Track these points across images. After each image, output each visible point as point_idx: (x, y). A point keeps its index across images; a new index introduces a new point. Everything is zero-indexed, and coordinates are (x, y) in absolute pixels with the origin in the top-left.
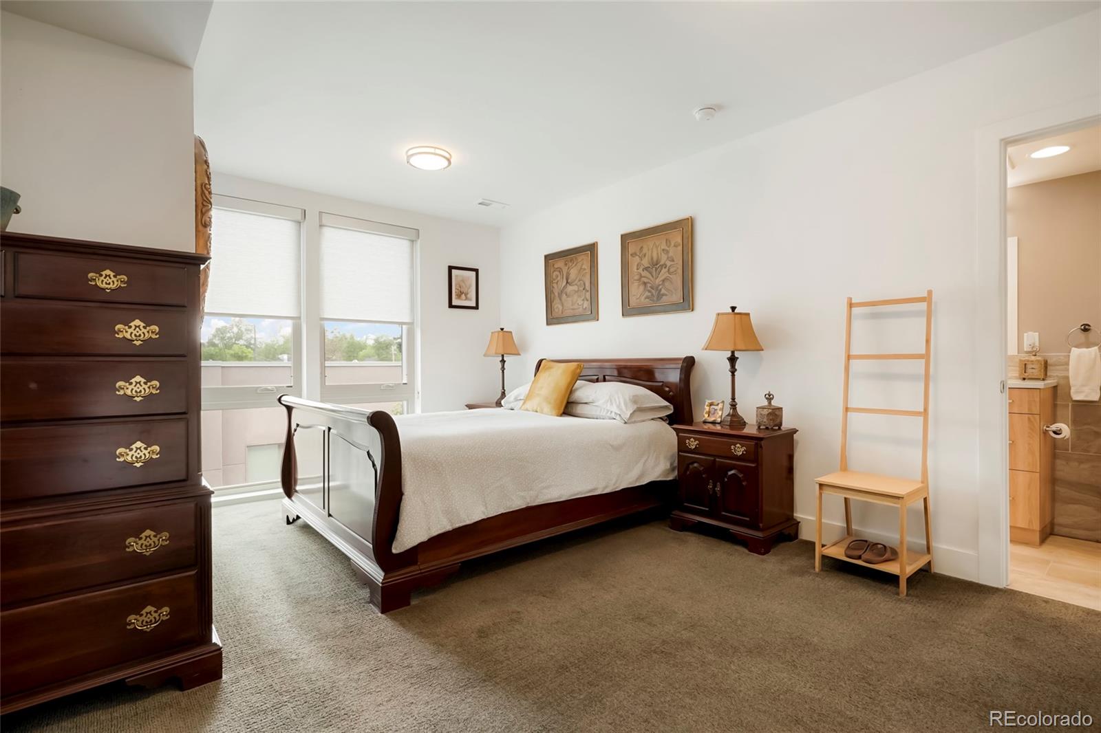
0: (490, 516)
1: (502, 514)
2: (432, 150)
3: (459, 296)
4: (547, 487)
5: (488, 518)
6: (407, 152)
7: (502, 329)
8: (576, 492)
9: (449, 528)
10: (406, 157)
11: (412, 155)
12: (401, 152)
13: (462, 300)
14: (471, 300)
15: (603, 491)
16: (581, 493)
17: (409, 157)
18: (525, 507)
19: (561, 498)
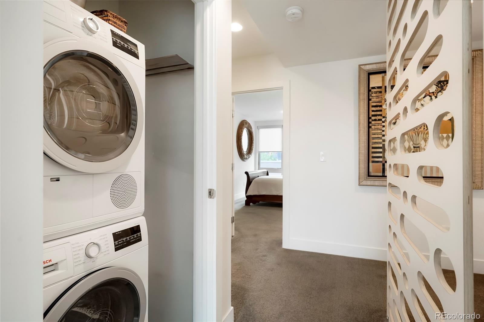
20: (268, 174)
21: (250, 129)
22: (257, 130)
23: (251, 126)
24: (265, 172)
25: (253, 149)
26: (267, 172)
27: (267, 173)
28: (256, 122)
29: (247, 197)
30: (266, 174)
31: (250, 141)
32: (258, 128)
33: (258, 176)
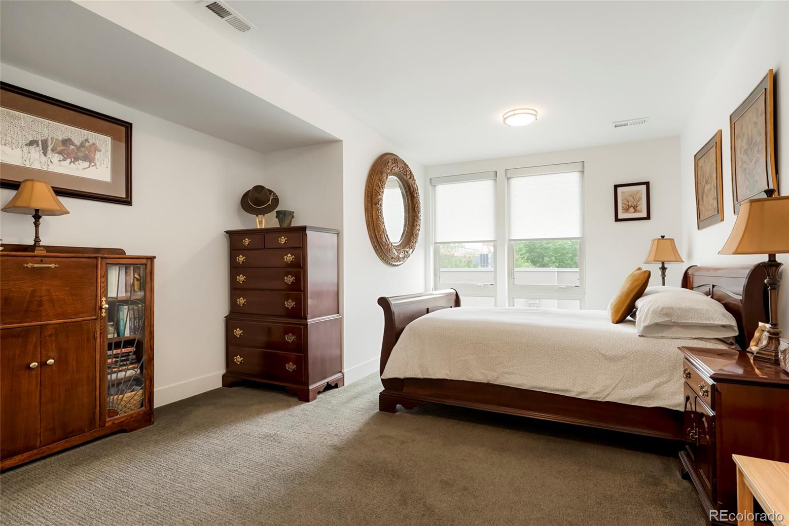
0: (453, 379)
1: (464, 381)
2: (512, 113)
3: (626, 210)
4: (511, 373)
5: (451, 380)
6: (504, 116)
7: (663, 237)
8: (541, 386)
9: (420, 376)
10: (502, 120)
11: (506, 118)
12: (499, 117)
13: (630, 213)
14: (641, 211)
15: (577, 395)
16: (545, 388)
17: (505, 119)
18: (486, 382)
19: (521, 386)
20: (457, 303)
21: (410, 181)
22: (430, 186)
23: (411, 172)
24: (449, 295)
25: (417, 236)
26: (457, 295)
27: (454, 297)
28: (426, 168)
29: (384, 381)
30: (453, 303)
31: (409, 213)
32: (433, 183)
33: (428, 311)
